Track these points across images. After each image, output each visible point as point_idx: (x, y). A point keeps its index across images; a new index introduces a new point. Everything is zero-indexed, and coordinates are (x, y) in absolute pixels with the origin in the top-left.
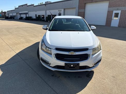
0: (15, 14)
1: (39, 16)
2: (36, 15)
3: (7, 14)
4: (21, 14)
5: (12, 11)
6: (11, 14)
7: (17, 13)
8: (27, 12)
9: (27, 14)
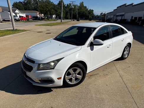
0: (112, 16)
1: (136, 18)
2: (132, 17)
3: (106, 16)
4: (117, 16)
5: (110, 13)
6: (109, 17)
7: (114, 15)
8: (123, 13)
9: (123, 16)
